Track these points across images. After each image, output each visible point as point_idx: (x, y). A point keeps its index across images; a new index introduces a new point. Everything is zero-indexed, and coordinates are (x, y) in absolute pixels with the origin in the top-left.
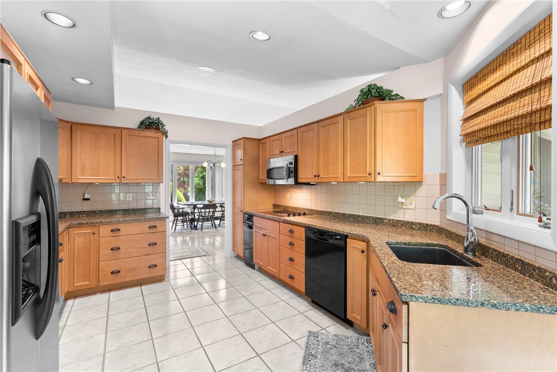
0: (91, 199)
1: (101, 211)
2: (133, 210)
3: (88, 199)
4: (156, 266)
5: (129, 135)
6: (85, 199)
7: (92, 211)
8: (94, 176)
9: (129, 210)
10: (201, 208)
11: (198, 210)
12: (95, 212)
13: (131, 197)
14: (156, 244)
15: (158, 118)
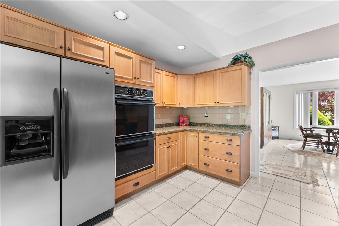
0: (208, 117)
1: (213, 124)
2: (230, 125)
3: (207, 117)
4: (231, 172)
5: (221, 73)
6: (205, 117)
7: (208, 124)
8: (204, 103)
9: (228, 125)
10: (336, 133)
11: (333, 135)
12: (210, 124)
13: (229, 116)
14: (232, 154)
15: (246, 54)
